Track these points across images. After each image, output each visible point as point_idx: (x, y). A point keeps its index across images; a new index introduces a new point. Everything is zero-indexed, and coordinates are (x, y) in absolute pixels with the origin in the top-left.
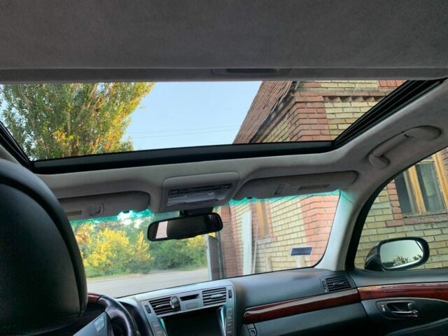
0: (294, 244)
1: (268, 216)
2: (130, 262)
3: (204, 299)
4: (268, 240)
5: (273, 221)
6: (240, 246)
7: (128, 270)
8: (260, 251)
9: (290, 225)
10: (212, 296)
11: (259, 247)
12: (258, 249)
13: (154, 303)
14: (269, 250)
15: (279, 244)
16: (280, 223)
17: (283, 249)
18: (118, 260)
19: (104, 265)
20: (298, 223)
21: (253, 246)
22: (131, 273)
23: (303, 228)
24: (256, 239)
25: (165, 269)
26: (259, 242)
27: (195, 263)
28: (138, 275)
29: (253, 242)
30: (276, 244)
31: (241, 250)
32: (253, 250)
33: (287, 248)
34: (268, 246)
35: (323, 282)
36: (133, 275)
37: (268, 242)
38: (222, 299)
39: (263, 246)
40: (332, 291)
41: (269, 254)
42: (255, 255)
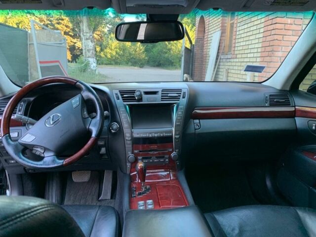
0: (249, 62)
1: (234, 37)
2: (131, 58)
3: (162, 96)
4: (229, 56)
5: (237, 42)
6: (207, 58)
7: (130, 64)
8: (221, 64)
9: (250, 47)
10: (169, 95)
11: (221, 61)
12: (220, 62)
13: (122, 92)
14: (229, 64)
15: (237, 60)
16: (242, 44)
17: (239, 64)
18: (123, 55)
19: (114, 58)
20: (257, 46)
21: (217, 59)
22: (131, 65)
23: (259, 50)
24: (220, 54)
25: (154, 66)
26: (222, 57)
27: (175, 65)
28: (136, 68)
29: (218, 56)
30: (235, 60)
31: (207, 61)
32: (216, 62)
33: (243, 64)
34: (228, 60)
35: (267, 97)
36: (133, 67)
37: (229, 57)
38: (177, 98)
39: (224, 60)
40: (271, 105)
41: (228, 67)
42: (217, 66)
